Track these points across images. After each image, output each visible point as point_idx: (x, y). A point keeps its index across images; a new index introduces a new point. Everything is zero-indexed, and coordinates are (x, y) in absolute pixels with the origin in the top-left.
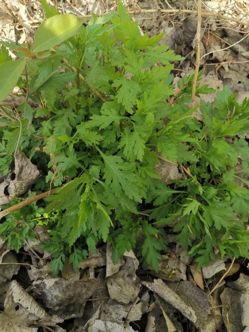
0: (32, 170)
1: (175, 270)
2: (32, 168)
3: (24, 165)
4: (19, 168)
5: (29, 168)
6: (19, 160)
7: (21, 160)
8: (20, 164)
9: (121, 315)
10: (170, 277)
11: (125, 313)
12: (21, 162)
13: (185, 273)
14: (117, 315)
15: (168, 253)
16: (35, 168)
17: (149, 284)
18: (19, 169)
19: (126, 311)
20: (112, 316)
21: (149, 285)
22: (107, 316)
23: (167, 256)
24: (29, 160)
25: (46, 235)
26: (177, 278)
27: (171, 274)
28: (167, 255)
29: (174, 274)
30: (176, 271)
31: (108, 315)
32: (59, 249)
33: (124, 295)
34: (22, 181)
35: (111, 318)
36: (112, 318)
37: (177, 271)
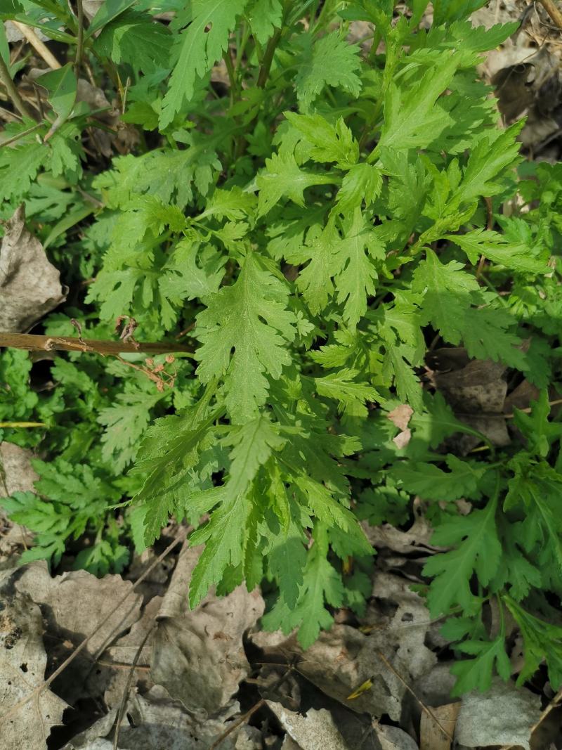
0: (43, 279)
1: (372, 680)
2: (44, 273)
3: (26, 259)
4: (8, 263)
5: (35, 270)
6: (13, 240)
7: (19, 242)
8: (14, 254)
9: (176, 742)
10: (353, 696)
11: (188, 740)
12: (17, 248)
13: (400, 699)
14: (163, 738)
15: (367, 625)
16: (53, 277)
17: (291, 716)
18: (9, 267)
19: (191, 736)
20: (150, 739)
21: (288, 720)
22: (136, 734)
23: (362, 632)
24: (41, 250)
25: (27, 474)
26: (373, 706)
27: (360, 689)
28: (361, 629)
29: (368, 693)
30: (377, 687)
31: (139, 732)
32: (54, 525)
33: (190, 684)
34: (5, 297)
35: (143, 742)
36: (146, 745)
37: (378, 685)
